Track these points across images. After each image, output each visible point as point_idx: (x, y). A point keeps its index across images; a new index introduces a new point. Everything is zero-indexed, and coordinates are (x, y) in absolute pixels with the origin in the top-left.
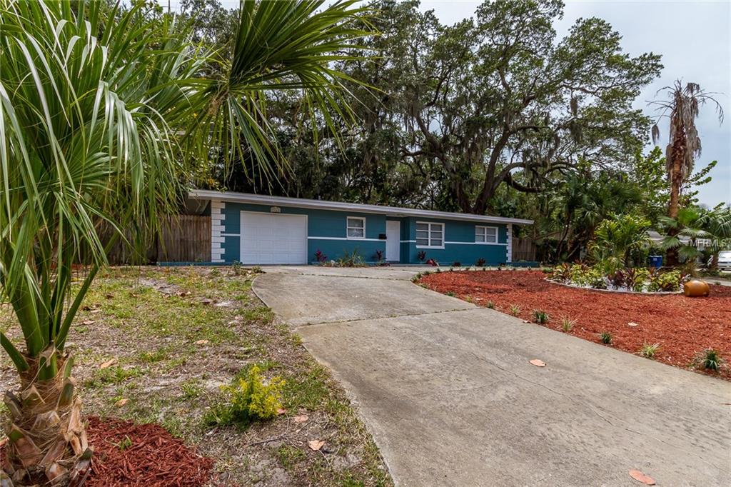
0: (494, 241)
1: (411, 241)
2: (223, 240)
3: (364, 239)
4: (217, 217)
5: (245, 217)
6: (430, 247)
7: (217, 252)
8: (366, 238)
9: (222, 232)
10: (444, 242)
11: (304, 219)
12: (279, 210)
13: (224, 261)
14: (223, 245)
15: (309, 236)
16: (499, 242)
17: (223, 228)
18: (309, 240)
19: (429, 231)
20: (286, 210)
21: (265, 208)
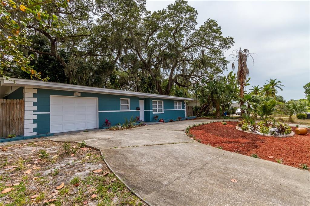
0: (180, 108)
1: (150, 110)
2: (35, 117)
3: (129, 110)
4: (29, 101)
5: (54, 99)
6: (158, 113)
7: (29, 128)
8: (130, 110)
9: (34, 111)
10: (163, 110)
11: (96, 101)
12: (80, 94)
13: (35, 133)
14: (35, 121)
15: (99, 110)
16: (182, 109)
17: (35, 108)
18: (99, 112)
19: (157, 105)
20: (84, 94)
21: (70, 93)
